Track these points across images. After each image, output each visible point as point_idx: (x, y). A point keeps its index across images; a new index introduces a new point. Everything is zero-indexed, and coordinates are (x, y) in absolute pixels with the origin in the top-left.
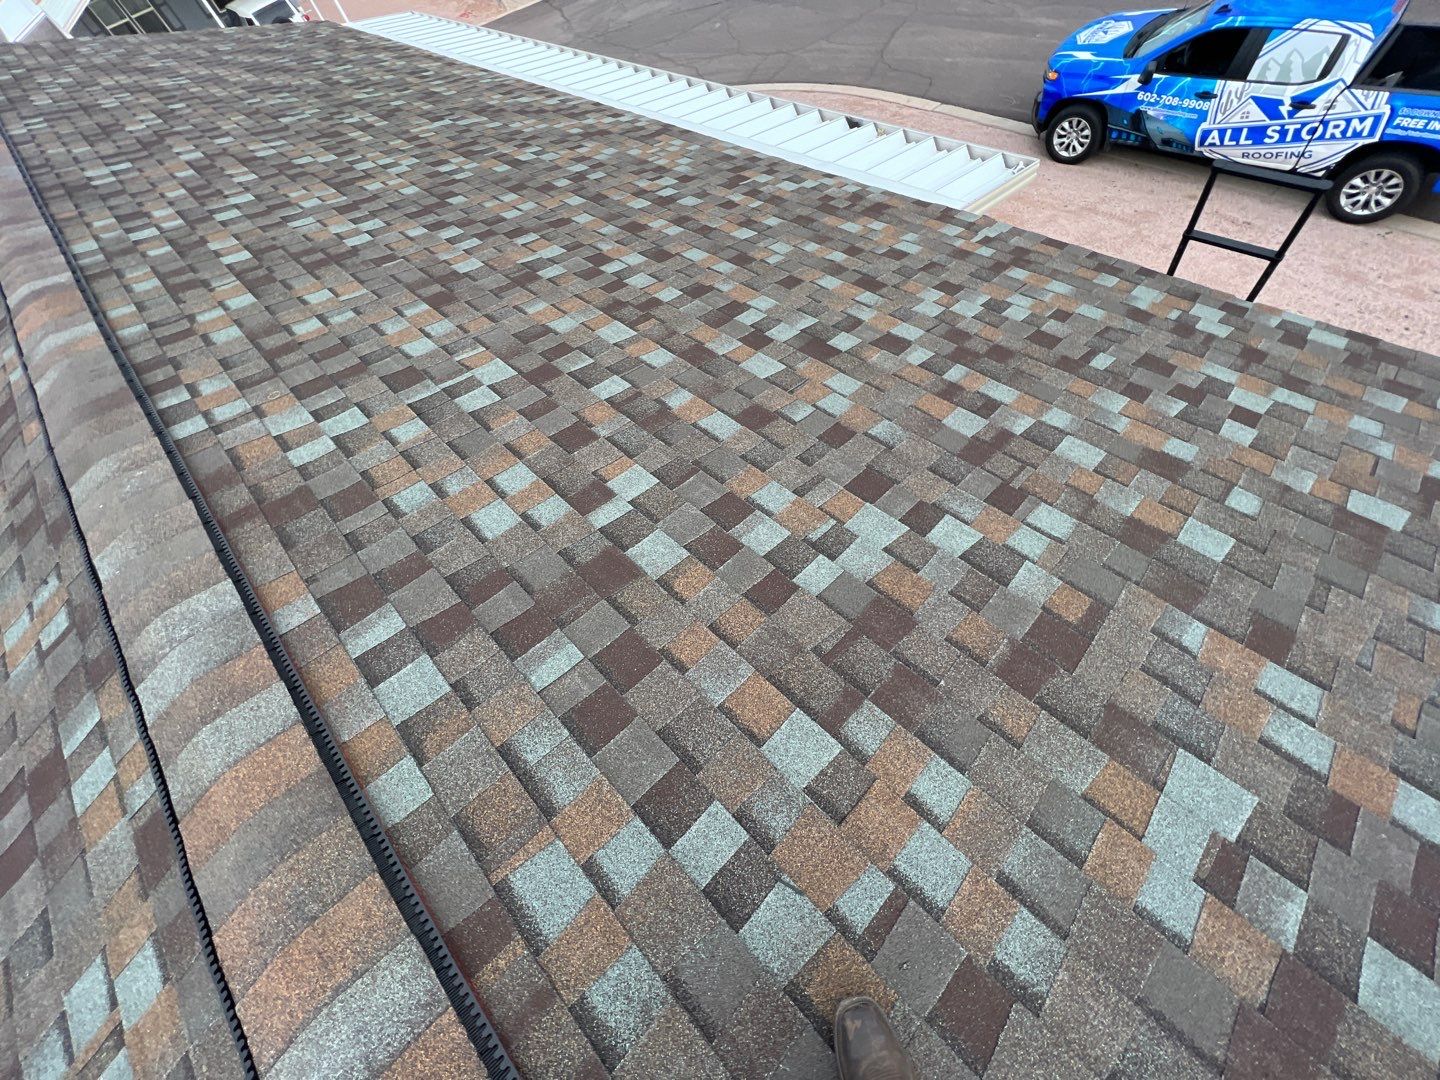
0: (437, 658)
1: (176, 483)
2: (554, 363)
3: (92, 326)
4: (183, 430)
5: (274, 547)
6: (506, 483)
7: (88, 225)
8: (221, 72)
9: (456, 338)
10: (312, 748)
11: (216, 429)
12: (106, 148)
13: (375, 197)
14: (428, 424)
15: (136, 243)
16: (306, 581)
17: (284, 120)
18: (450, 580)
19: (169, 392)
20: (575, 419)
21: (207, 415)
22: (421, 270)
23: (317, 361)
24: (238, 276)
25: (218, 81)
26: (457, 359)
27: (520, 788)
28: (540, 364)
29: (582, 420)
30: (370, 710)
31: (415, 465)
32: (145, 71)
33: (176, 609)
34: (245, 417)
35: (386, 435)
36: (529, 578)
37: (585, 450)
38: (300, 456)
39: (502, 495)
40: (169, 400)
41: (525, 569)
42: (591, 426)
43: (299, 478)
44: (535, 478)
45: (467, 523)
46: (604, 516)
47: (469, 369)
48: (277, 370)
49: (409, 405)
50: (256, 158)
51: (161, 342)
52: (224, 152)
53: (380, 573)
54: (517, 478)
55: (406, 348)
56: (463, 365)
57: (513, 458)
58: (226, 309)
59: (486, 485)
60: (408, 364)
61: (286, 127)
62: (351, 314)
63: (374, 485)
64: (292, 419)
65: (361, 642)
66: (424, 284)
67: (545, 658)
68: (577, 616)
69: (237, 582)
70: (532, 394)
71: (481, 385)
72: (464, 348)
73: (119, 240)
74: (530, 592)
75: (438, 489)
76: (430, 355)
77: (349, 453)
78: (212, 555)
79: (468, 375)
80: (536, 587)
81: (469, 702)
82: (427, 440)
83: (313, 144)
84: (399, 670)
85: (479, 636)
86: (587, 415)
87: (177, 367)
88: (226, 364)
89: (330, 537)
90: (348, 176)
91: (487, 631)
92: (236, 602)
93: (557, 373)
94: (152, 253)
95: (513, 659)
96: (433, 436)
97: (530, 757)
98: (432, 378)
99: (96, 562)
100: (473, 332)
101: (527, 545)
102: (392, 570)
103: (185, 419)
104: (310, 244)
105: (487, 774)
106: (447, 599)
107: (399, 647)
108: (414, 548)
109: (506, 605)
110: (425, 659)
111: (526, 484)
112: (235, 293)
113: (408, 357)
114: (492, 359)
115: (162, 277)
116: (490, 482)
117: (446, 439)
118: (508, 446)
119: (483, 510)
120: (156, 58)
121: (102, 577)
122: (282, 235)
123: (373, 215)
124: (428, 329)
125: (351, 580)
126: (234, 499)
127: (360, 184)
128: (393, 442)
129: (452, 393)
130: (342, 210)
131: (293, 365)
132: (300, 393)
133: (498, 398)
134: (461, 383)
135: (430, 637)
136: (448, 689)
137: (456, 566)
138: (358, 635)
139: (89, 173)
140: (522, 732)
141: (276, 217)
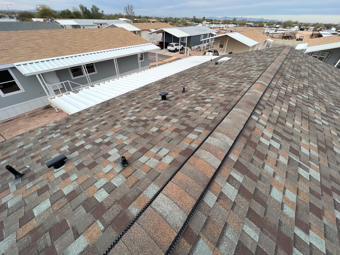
0: (238, 194)
1: (245, 122)
2: (333, 192)
3: (262, 93)
4: (254, 117)
5: (243, 145)
6: (287, 193)
7: (278, 81)
8: (329, 75)
9: (315, 159)
10: (212, 175)
11: (258, 122)
12: (294, 73)
13: (333, 119)
14: (288, 163)
15: (281, 88)
16: (240, 155)
17: (331, 91)
18: (256, 189)
19: (259, 111)
20: (321, 208)
21: (259, 119)
22: (325, 140)
23: (284, 131)
24: (289, 106)
25: (327, 76)
26: (310, 162)
27: (220, 233)
28: (328, 187)
29: (323, 211)
30: (222, 183)
31: (276, 165)
32: (315, 67)
33: (225, 136)
34: (263, 125)
35: (278, 155)
36: (268, 212)
37: (314, 216)
38: (262, 140)
39: (284, 194)
40: (257, 111)
41: (269, 210)
42: (324, 215)
43: (258, 142)
44: (295, 202)
45: (271, 187)
46: (299, 232)
47: (310, 167)
48: (276, 125)
49: (289, 156)
50: (317, 93)
51: (267, 104)
52: (312, 88)
53: (249, 170)
54: (291, 196)
55: (302, 148)
56: (309, 164)
57: (296, 192)
58: (281, 109)
59: (284, 187)
60: (299, 150)
61: (330, 93)
62: (300, 131)
63: (266, 158)
64: (268, 133)
65: (234, 174)
66: (322, 142)
67: (251, 227)
68: (266, 234)
69: (234, 143)
70: (318, 190)
71: (308, 172)
72: (314, 162)
73: (279, 86)
74: (265, 215)
75: (274, 174)
76: (305, 155)
77: (269, 149)
78: (237, 136)
79: (308, 167)
80: (267, 216)
81: (232, 208)
82: (284, 165)
83: (332, 100)
84: (232, 186)
85: (247, 203)
86: (326, 212)
87: (264, 109)
88: (270, 116)
89: (250, 155)
90: (332, 110)
91: (249, 206)
92: (231, 145)
93: (331, 195)
94: (281, 91)
95: (246, 217)
96: (286, 166)
97: (227, 233)
98: (300, 158)
99: (225, 118)
100: (320, 162)
101: (276, 208)
102: (251, 173)
103: (256, 116)
104: (308, 114)
105: (220, 221)
106: (251, 190)
107: (236, 183)
108: (258, 176)
109: (258, 208)
110: (237, 191)
111: (291, 200)
112: (285, 108)
113: (300, 149)
114: (318, 172)
115: (278, 96)
116: (285, 188)
117: (287, 170)
118: (298, 189)
119: (277, 190)
120: (320, 66)
121: (223, 121)
122: (305, 108)
123: (328, 121)
124: (311, 150)
125: (244, 164)
126: (247, 133)
127: (333, 114)
128: (278, 157)
129: (300, 165)
130: (322, 114)
131: (279, 127)
132: (275, 132)
133: (309, 179)
134: (305, 167)
135: (242, 190)
136: (233, 201)
137: (260, 188)
138: (235, 172)
139: (287, 74)
140: (232, 228)
141: (307, 104)
